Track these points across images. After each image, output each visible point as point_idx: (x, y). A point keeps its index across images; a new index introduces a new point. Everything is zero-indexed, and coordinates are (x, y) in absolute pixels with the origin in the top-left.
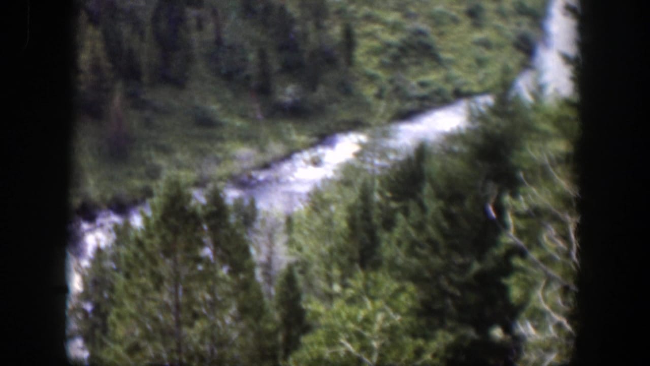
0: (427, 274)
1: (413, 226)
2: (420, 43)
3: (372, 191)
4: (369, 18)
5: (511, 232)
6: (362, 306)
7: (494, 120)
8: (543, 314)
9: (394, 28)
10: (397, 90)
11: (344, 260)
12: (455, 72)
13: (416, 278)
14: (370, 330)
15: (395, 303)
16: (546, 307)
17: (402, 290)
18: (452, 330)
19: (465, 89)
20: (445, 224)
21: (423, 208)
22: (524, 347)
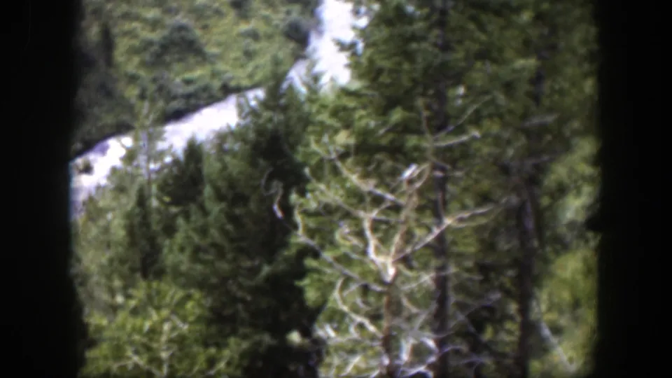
0: (214, 280)
1: (195, 230)
2: (183, 39)
3: (150, 196)
4: (126, 16)
5: (300, 231)
6: (147, 317)
7: (267, 114)
8: (343, 315)
9: (155, 24)
10: (161, 89)
11: (125, 269)
12: (221, 66)
13: (202, 285)
14: (158, 341)
15: (181, 312)
16: (345, 308)
17: (188, 297)
18: (245, 337)
19: (233, 84)
20: (229, 227)
21: (205, 212)
22: (324, 351)
